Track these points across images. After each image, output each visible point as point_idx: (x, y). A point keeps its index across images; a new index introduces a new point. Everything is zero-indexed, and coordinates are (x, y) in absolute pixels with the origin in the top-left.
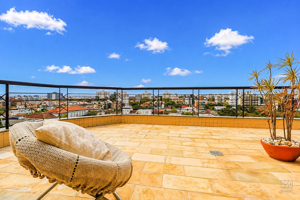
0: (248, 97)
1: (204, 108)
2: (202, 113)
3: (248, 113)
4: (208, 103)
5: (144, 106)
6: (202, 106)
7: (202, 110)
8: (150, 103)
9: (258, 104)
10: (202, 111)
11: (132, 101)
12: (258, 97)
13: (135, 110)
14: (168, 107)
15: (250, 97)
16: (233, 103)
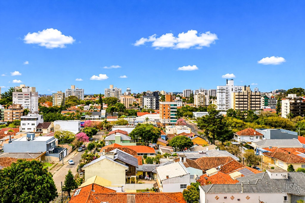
0: (245, 95)
1: (175, 115)
2: (171, 124)
3: (245, 123)
4: (183, 105)
5: (68, 114)
6: (172, 112)
7: (171, 118)
8: (79, 108)
9: (260, 107)
10: (171, 121)
11: (46, 105)
12: (260, 95)
13: (48, 121)
14: (113, 114)
15: (249, 95)
16: (222, 105)
